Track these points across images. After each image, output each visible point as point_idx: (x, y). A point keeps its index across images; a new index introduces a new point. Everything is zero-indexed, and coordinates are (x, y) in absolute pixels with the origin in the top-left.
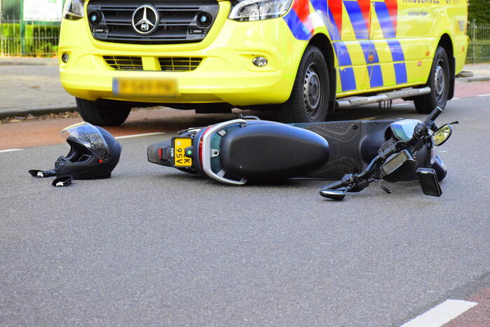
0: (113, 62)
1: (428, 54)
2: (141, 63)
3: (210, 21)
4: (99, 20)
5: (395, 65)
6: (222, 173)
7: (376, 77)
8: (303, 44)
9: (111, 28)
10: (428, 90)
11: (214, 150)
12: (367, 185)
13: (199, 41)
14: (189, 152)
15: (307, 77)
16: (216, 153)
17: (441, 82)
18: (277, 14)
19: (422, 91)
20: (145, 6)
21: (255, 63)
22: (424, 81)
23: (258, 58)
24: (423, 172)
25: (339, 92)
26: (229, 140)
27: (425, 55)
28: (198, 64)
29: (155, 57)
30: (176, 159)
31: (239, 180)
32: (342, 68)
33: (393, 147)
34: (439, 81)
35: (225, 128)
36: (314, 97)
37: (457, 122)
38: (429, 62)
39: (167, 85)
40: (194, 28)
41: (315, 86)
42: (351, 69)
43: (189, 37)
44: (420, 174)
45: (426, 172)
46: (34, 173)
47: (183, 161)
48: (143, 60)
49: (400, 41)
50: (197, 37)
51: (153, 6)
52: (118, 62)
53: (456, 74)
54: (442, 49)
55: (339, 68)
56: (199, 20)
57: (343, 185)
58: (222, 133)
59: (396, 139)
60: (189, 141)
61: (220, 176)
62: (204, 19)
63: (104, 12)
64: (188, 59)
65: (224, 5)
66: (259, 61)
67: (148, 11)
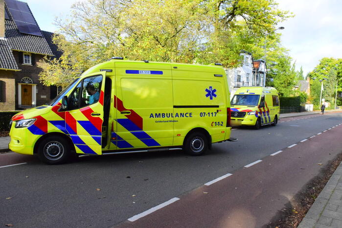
3: (245, 115)
5: (269, 119)
7: (266, 121)
8: (257, 118)
15: (257, 122)
22: (273, 121)
25: (261, 124)
27: (273, 118)
34: (275, 121)
36: (258, 125)
43: (242, 117)
50: (244, 117)
56: (243, 115)
65: (247, 113)
66: (251, 120)
67: (237, 113)
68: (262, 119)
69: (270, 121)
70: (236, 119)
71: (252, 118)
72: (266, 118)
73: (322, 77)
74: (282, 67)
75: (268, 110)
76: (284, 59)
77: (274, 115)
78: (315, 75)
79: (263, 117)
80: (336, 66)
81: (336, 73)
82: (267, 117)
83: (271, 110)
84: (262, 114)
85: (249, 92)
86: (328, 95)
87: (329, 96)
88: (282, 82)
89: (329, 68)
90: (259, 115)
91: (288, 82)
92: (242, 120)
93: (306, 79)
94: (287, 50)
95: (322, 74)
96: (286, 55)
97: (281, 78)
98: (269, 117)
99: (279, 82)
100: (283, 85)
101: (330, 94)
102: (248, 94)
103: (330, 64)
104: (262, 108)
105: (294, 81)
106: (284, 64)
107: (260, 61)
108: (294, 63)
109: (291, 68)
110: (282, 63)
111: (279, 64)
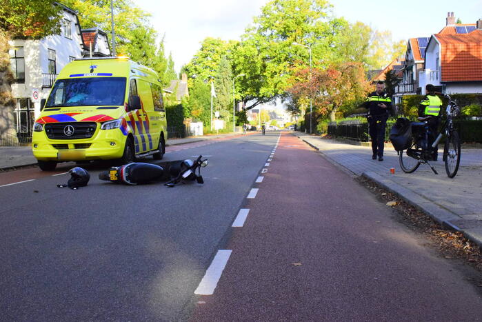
0: (56, 147)
3: (94, 130)
4: (50, 131)
5: (149, 143)
6: (130, 181)
7: (144, 146)
8: (126, 137)
9: (55, 134)
10: (158, 151)
14: (117, 175)
16: (127, 175)
17: (161, 148)
18: (117, 127)
19: (155, 152)
20: (68, 126)
22: (157, 148)
25: (136, 153)
26: (132, 170)
27: (157, 139)
28: (90, 145)
29: (73, 144)
30: (111, 178)
31: (135, 183)
32: (136, 145)
36: (129, 155)
40: (87, 133)
41: (129, 151)
42: (139, 145)
43: (87, 136)
46: (59, 186)
47: (114, 178)
48: (69, 145)
50: (90, 136)
51: (72, 125)
52: (58, 147)
53: (165, 145)
54: (161, 137)
56: (90, 130)
58: (129, 167)
60: (116, 171)
62: (92, 129)
63: (52, 128)
64: (86, 144)
65: (99, 124)
66: (112, 143)
67: (70, 127)
68: (137, 142)
69: (151, 146)
70: (71, 143)
71: (112, 138)
72: (143, 137)
73: (206, 74)
74: (140, 48)
75: (146, 118)
76: (142, 31)
77: (159, 133)
78: (196, 69)
79: (138, 136)
80: (228, 53)
81: (229, 65)
82: (145, 135)
83: (152, 118)
84: (136, 126)
85: (96, 71)
86: (220, 107)
87: (223, 107)
89: (217, 57)
90: (129, 129)
92: (88, 145)
93: (181, 78)
94: (146, 13)
95: (206, 67)
96: (146, 24)
98: (149, 136)
101: (224, 104)
102: (94, 75)
103: (218, 49)
104: (134, 112)
105: (164, 77)
106: (142, 41)
107: (95, 31)
108: (162, 41)
109: (157, 50)
110: (138, 40)
111: (133, 41)
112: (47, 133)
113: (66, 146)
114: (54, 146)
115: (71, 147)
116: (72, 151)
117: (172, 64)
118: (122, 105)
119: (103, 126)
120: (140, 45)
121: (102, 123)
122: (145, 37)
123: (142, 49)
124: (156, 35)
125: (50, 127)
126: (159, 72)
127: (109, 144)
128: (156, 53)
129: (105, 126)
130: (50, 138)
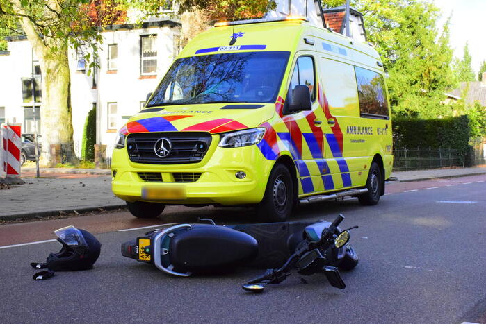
0: (144, 177)
1: (365, 167)
2: (161, 177)
3: (206, 147)
4: (133, 148)
5: (342, 175)
6: (171, 267)
7: (328, 182)
8: (271, 163)
9: (141, 154)
10: (366, 190)
11: (164, 249)
12: (285, 278)
13: (198, 161)
14: (148, 250)
15: (276, 184)
16: (166, 252)
17: (375, 185)
18: (253, 142)
19: (361, 191)
20: (163, 139)
21: (237, 176)
22: (364, 184)
23: (239, 172)
24: (327, 270)
25: (301, 194)
27: (363, 168)
28: (199, 177)
29: (170, 173)
30: (140, 255)
31: (185, 273)
32: (303, 178)
33: (306, 247)
34: (374, 184)
35: (174, 231)
36: (282, 198)
37: (357, 227)
38: (367, 172)
39: (178, 192)
40: (195, 153)
41: (282, 190)
42: (310, 178)
43: (192, 159)
44: (325, 271)
45: (330, 270)
46: (34, 265)
47: (145, 257)
48: (163, 175)
49: (345, 159)
50: (198, 159)
51: (168, 138)
52: (147, 177)
53: (386, 179)
54: (375, 164)
55: (300, 178)
56: (198, 147)
57: (265, 278)
58: (171, 235)
59: (310, 240)
60: (149, 240)
61: (169, 270)
62: (202, 146)
63: (137, 143)
64: (191, 173)
65: (215, 137)
66: (240, 175)
67: (165, 141)
68: (305, 171)
69: (347, 180)
70: (166, 170)
72: (323, 167)
74: (413, 33)
75: (336, 129)
76: (417, 9)
77: (370, 159)
82: (330, 160)
83: (352, 129)
84: (304, 144)
85: (241, 42)
88: (414, 77)
90: (282, 147)
91: (432, 77)
92: (196, 177)
93: (480, 78)
97: (409, 66)
98: (343, 166)
99: (404, 78)
100: (417, 88)
102: (235, 50)
105: (448, 76)
106: (416, 23)
107: (342, 10)
108: (447, 23)
109: (439, 36)
110: (410, 21)
111: (402, 25)
112: (130, 152)
113: (157, 177)
114: (141, 175)
115: (166, 177)
116: (167, 185)
117: (468, 59)
118: (273, 101)
119: (224, 140)
120: (412, 29)
121: (222, 136)
122: (420, 19)
123: (415, 36)
124: (438, 14)
125: (134, 140)
126: (440, 68)
127: (233, 176)
128: (436, 40)
129: (228, 140)
130: (133, 160)
